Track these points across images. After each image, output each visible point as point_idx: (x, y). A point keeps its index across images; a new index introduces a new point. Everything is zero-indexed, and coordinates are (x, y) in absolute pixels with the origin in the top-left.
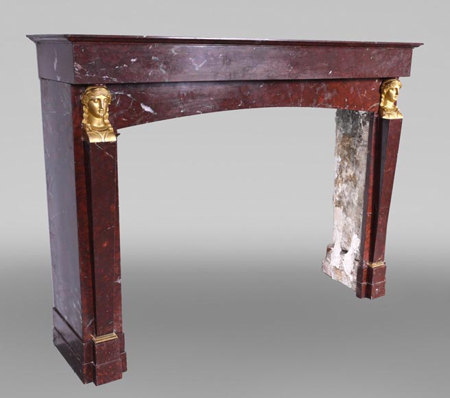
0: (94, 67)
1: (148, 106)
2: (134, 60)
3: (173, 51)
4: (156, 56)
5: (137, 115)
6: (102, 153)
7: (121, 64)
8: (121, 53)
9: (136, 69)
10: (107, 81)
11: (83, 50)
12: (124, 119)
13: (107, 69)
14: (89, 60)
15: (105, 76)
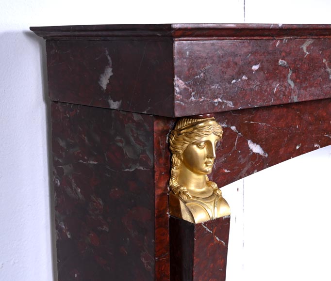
0: (202, 82)
1: (257, 144)
2: (257, 67)
3: (304, 48)
4: (283, 58)
5: (242, 161)
6: (210, 239)
7: (239, 74)
8: (240, 56)
9: (258, 83)
10: (219, 107)
11: (188, 53)
12: (226, 171)
13: (220, 85)
14: (196, 70)
15: (217, 98)
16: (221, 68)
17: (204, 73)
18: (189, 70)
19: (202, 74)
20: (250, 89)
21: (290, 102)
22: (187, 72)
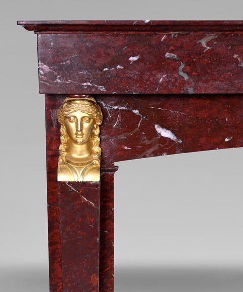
0: (69, 68)
1: (168, 129)
2: (135, 58)
3: (203, 43)
4: (172, 52)
5: (147, 142)
6: (76, 197)
7: (113, 64)
8: (113, 48)
9: (137, 73)
10: (89, 90)
11: (52, 44)
12: (126, 148)
13: (89, 71)
14: (61, 58)
15: (86, 82)
16: (90, 57)
17: (71, 61)
18: (54, 57)
19: (68, 62)
20: (127, 77)
21: (182, 92)
22: (52, 59)
